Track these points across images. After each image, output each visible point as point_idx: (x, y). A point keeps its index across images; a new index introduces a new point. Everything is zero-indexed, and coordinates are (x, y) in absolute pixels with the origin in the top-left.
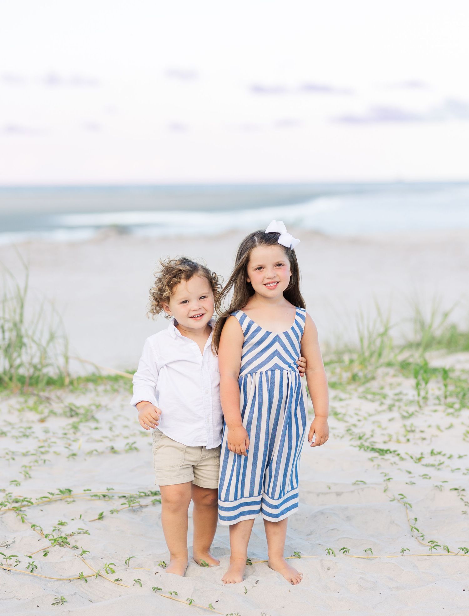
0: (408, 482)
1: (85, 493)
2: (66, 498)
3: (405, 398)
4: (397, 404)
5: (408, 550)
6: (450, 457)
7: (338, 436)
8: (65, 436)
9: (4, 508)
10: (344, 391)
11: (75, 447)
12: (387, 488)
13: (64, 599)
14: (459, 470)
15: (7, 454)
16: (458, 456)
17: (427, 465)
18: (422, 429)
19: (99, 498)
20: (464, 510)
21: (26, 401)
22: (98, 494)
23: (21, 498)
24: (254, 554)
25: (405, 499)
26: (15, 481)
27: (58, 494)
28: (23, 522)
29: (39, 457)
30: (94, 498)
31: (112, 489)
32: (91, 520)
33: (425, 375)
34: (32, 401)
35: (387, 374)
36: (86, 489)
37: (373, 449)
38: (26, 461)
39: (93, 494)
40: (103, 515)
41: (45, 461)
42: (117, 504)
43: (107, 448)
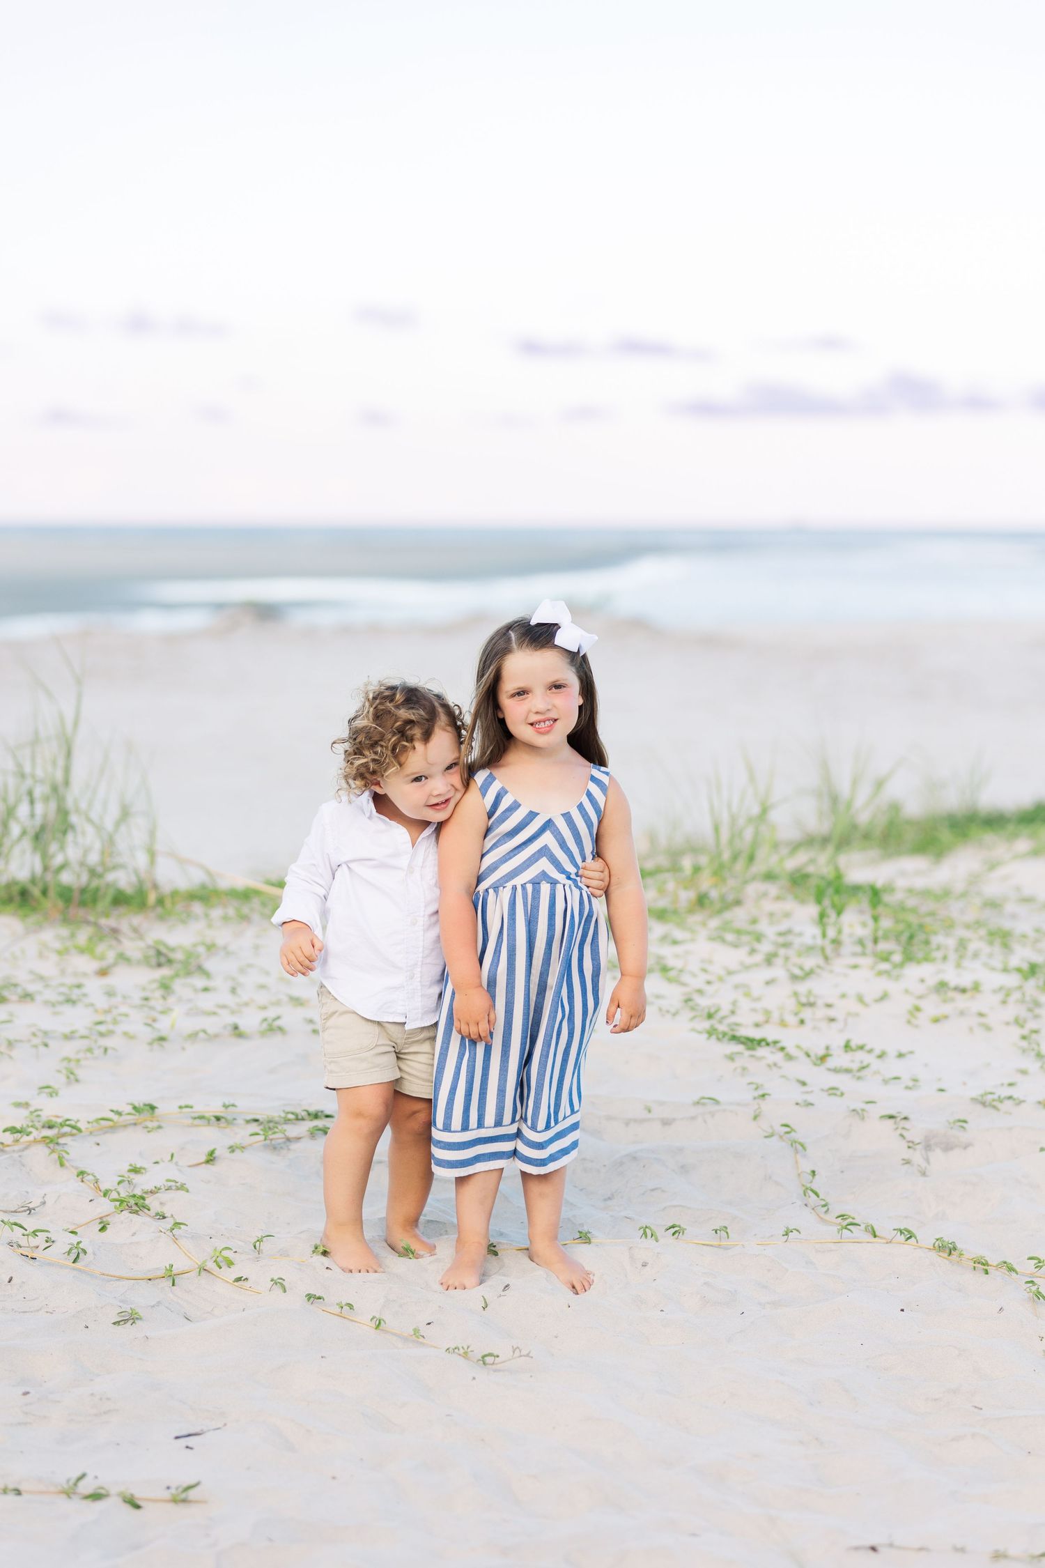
0: (799, 1102)
1: (180, 1113)
2: (145, 1120)
3: (797, 941)
4: (782, 952)
5: (797, 1231)
6: (882, 1056)
7: (668, 1012)
8: (145, 1002)
9: (25, 1138)
10: (682, 925)
11: (164, 1025)
12: (760, 1112)
13: (136, 1314)
14: (897, 1081)
15: (34, 1034)
16: (896, 1054)
17: (836, 1071)
18: (830, 1001)
19: (209, 1123)
20: (906, 1157)
21: (73, 936)
22: (207, 1115)
23: (59, 1120)
24: (501, 1234)
25: (793, 1134)
26: (48, 1087)
27: (129, 1114)
28: (62, 1165)
29: (96, 1041)
30: (197, 1122)
31: (233, 1105)
32: (190, 1164)
33: (836, 898)
34: (83, 935)
35: (765, 895)
36: (183, 1104)
37: (734, 1038)
38: (69, 1049)
39: (196, 1115)
40: (214, 1155)
41: (106, 1050)
42: (242, 1134)
43: (225, 1027)
